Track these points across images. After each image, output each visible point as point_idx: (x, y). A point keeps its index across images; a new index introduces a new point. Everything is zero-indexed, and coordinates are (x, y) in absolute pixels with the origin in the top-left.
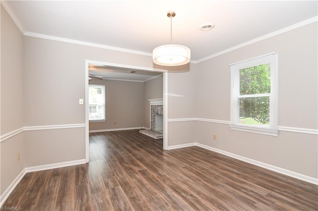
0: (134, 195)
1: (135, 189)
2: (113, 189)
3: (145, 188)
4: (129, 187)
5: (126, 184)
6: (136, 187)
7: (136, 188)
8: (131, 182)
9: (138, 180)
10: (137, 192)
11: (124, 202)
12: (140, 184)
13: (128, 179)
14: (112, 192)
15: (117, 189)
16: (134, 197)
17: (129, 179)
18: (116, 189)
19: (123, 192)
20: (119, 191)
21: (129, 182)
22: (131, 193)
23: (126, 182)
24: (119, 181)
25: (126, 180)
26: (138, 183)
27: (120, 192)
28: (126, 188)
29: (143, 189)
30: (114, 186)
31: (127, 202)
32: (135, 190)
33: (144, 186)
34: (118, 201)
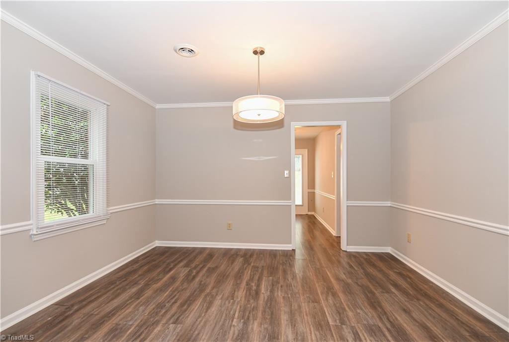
0: (311, 305)
1: (308, 312)
2: (343, 322)
3: (293, 308)
4: (316, 317)
5: (320, 324)
6: (305, 314)
7: (306, 312)
8: (310, 326)
9: (295, 326)
10: (307, 307)
11: (327, 301)
12: (296, 317)
13: (313, 335)
14: (344, 319)
15: (336, 321)
16: (313, 302)
17: (311, 333)
18: (338, 321)
19: (327, 313)
20: (333, 316)
21: (313, 326)
22: (315, 308)
23: (318, 330)
24: (332, 334)
25: (318, 333)
26: (298, 319)
27: (332, 313)
28: (320, 317)
29: (296, 307)
30: (342, 328)
31: (324, 300)
32: (307, 310)
33: (291, 311)
34: (335, 304)
